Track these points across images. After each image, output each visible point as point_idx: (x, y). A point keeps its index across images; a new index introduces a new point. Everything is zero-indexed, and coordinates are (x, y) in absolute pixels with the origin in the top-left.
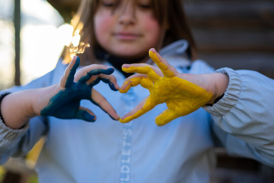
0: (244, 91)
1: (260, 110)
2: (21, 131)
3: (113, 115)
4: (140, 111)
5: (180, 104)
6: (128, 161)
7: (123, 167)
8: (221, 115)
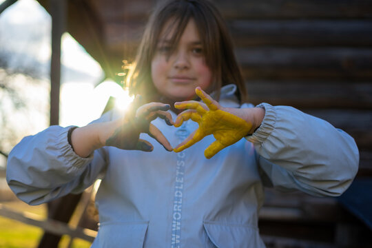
0: (278, 121)
1: (292, 137)
2: (87, 159)
3: (167, 147)
4: (190, 141)
5: (225, 134)
6: (181, 188)
7: (177, 192)
8: (261, 143)
